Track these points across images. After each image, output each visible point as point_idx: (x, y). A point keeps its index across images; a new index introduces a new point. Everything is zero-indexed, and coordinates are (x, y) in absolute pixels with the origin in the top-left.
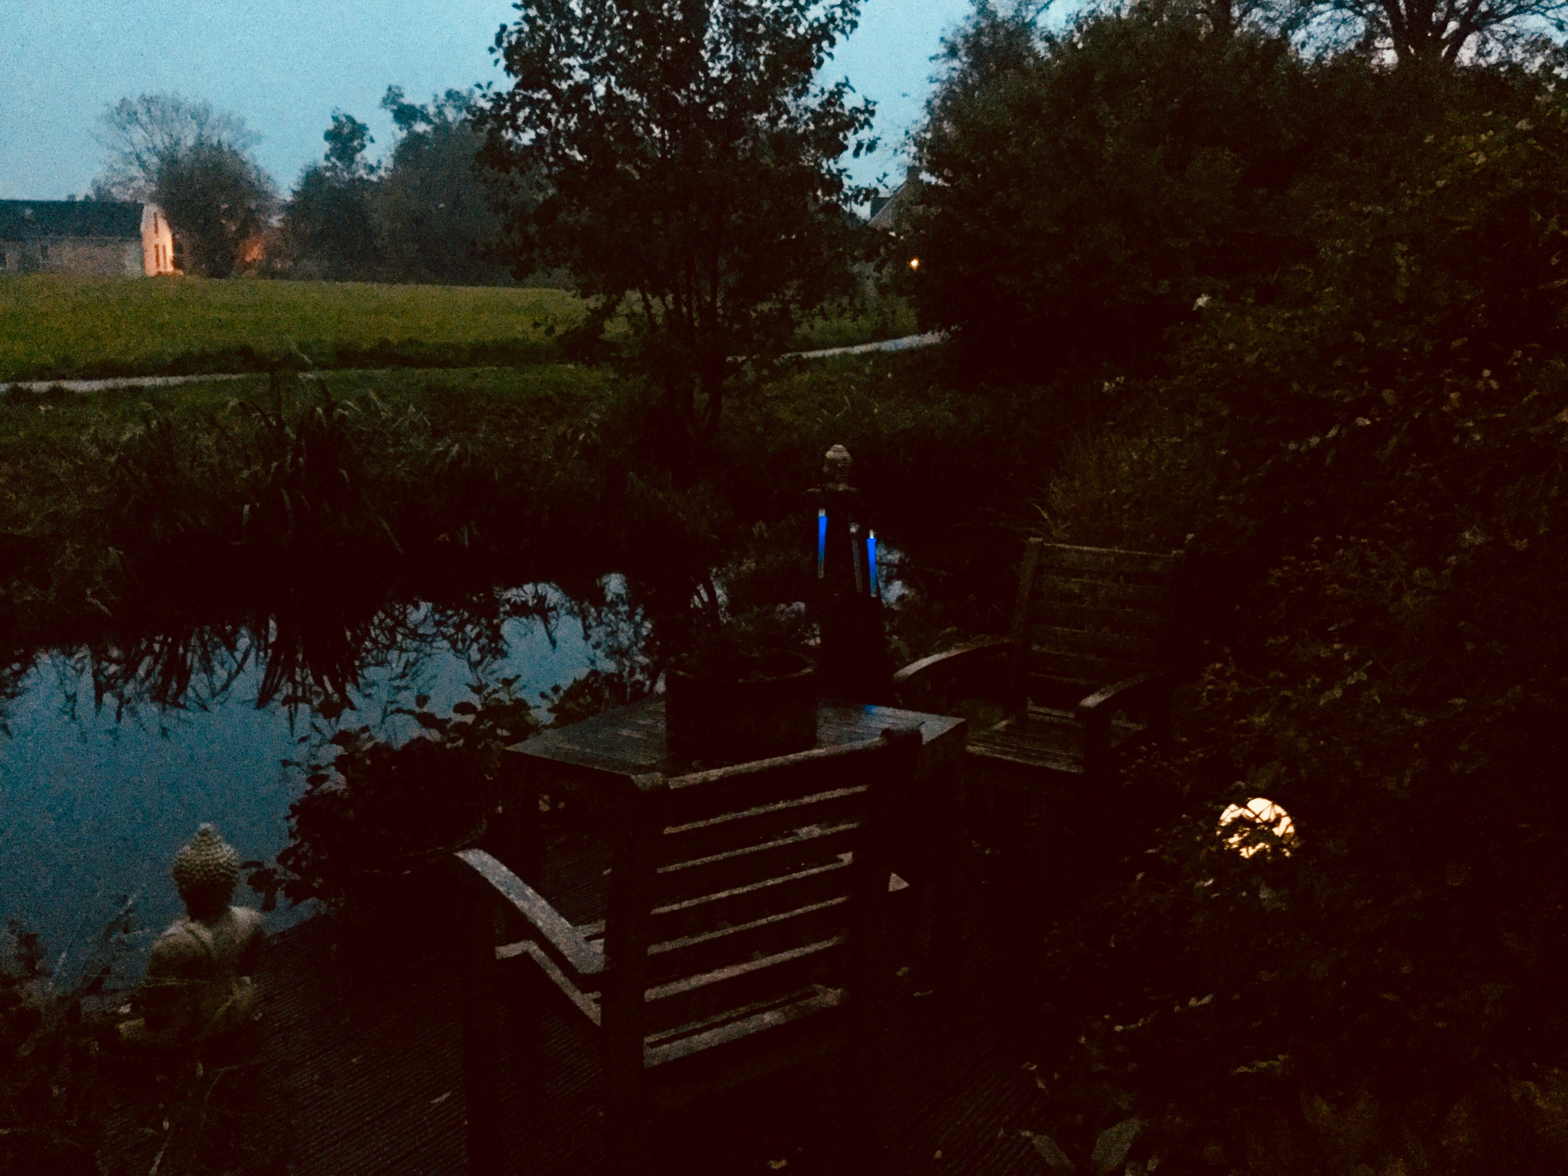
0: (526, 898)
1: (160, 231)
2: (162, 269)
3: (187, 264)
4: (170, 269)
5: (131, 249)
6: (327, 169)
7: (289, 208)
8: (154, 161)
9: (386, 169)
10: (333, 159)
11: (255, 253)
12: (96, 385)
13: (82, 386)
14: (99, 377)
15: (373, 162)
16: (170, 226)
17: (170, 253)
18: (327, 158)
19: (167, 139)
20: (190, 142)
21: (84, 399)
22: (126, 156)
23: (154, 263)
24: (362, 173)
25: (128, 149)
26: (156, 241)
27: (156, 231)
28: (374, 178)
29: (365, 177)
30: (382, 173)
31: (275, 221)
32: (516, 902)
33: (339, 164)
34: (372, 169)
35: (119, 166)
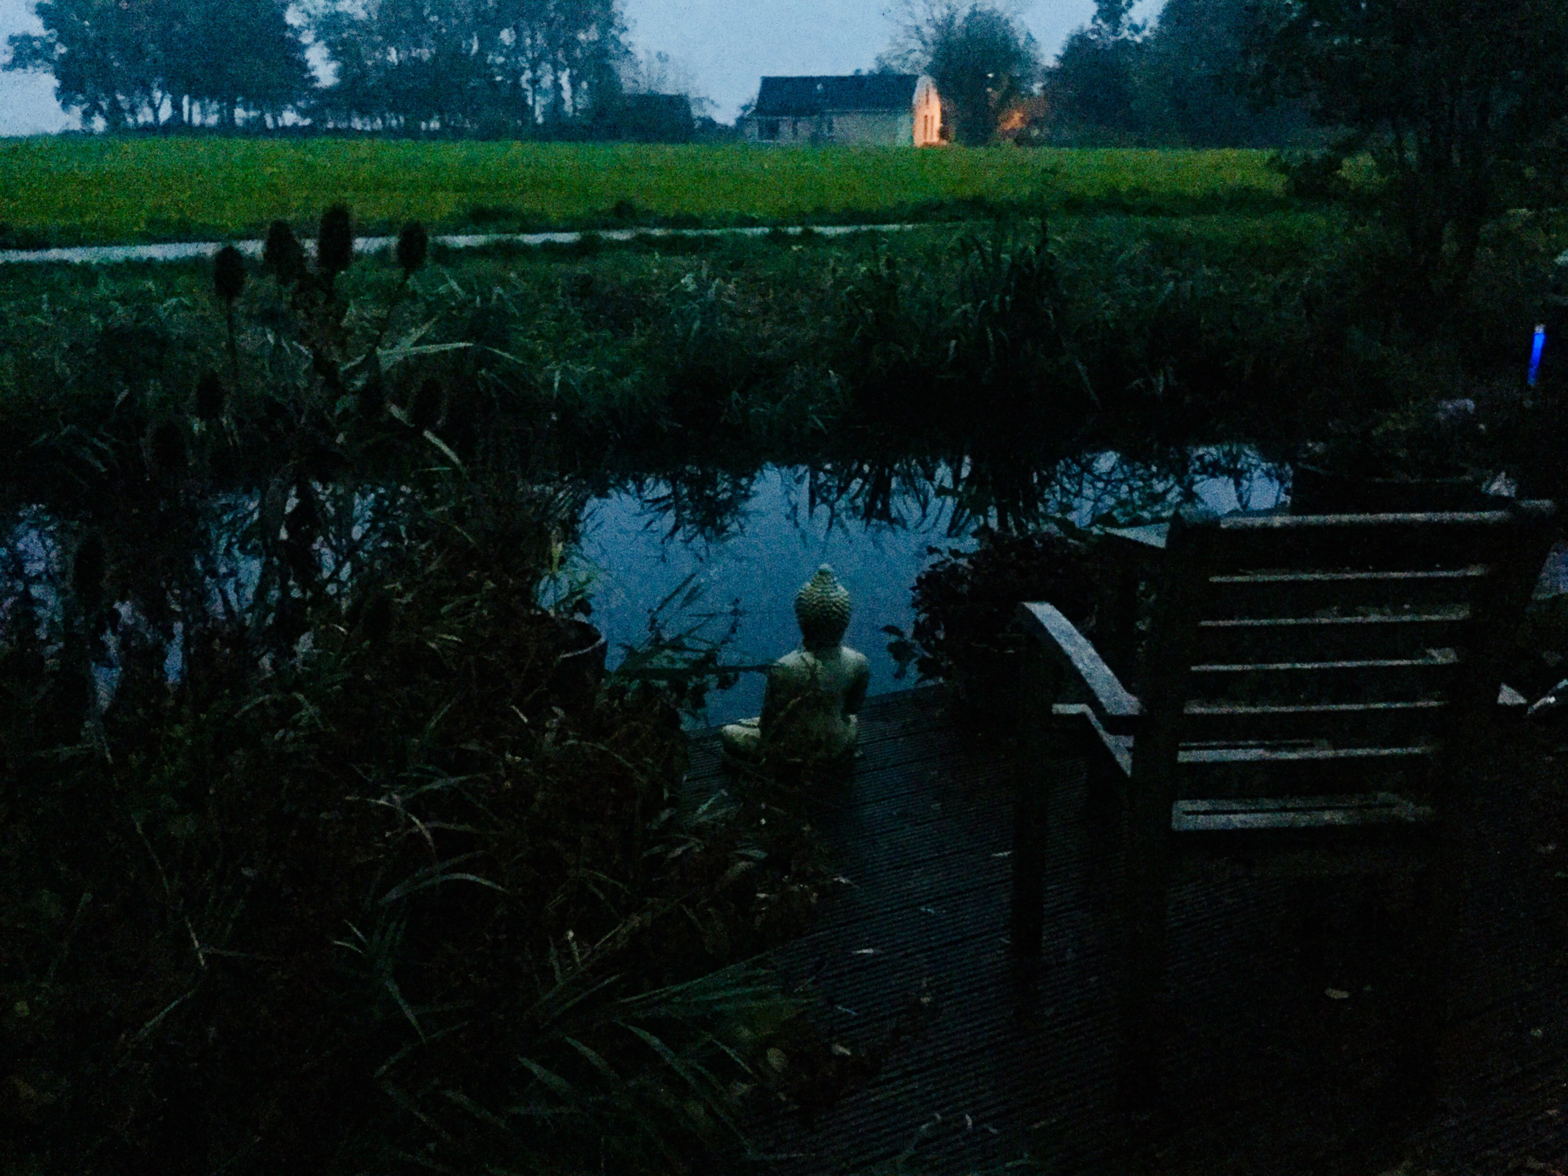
0: (1075, 644)
1: (931, 102)
2: (928, 140)
3: (952, 135)
4: (935, 139)
5: (903, 119)
6: (1093, 31)
7: (1050, 74)
8: (929, 31)
9: (1151, 30)
10: (1100, 22)
11: (1015, 120)
12: (841, 230)
13: (830, 231)
14: (846, 223)
15: (1138, 21)
16: (941, 94)
17: (937, 124)
18: (1094, 20)
19: (946, 11)
20: (966, 11)
21: (831, 241)
22: (907, 28)
23: (922, 135)
24: (1126, 34)
25: (909, 22)
26: (926, 112)
27: (927, 101)
28: (1138, 39)
29: (1129, 38)
30: (1147, 33)
31: (1037, 88)
32: (1064, 646)
33: (1105, 26)
34: (1136, 29)
35: (900, 40)
